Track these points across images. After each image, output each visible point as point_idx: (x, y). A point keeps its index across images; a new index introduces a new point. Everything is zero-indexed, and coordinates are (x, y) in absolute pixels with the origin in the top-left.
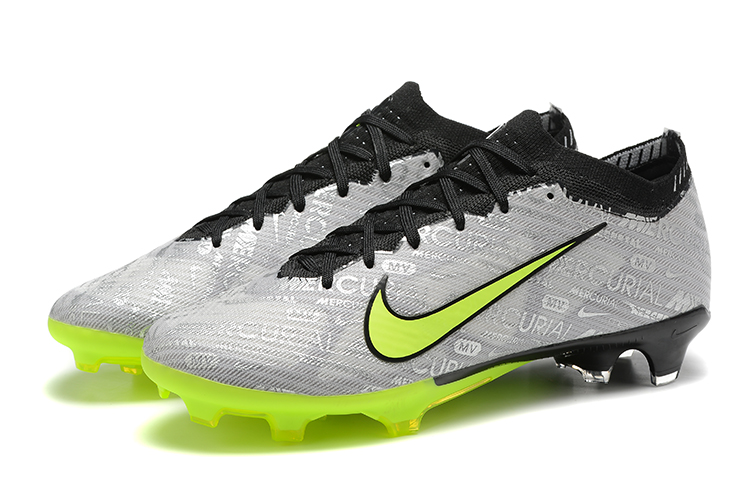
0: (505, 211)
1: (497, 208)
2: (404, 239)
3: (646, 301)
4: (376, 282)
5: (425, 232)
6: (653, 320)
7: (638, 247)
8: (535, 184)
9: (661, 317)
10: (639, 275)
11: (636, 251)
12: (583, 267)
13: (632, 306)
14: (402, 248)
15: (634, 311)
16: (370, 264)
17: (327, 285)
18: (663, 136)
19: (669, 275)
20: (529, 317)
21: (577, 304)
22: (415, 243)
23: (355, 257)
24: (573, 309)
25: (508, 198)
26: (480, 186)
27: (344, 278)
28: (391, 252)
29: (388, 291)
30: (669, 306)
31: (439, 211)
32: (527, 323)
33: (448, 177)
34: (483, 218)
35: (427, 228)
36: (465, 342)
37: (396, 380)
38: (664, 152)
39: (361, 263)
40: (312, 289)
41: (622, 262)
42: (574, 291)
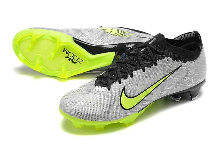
0: (156, 66)
1: (154, 65)
2: (129, 75)
3: (191, 82)
4: (122, 88)
5: (135, 73)
6: (193, 86)
7: (190, 69)
8: (164, 58)
9: (195, 85)
10: (189, 76)
11: (190, 71)
12: (176, 77)
13: (187, 84)
14: (128, 78)
15: (188, 85)
16: (120, 83)
17: (109, 89)
18: (194, 32)
19: (197, 74)
20: (162, 92)
21: (174, 86)
22: (132, 76)
23: (116, 81)
24: (172, 88)
25: (157, 62)
26: (149, 58)
27: (113, 87)
28: (125, 79)
29: (125, 91)
30: (197, 82)
31: (138, 66)
32: (161, 93)
33: (140, 55)
34: (150, 68)
35: (135, 71)
36: (146, 101)
37: (128, 114)
38: (194, 36)
39: (118, 82)
40: (105, 91)
41: (185, 74)
42: (173, 83)
